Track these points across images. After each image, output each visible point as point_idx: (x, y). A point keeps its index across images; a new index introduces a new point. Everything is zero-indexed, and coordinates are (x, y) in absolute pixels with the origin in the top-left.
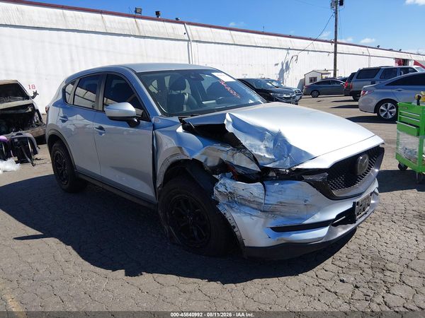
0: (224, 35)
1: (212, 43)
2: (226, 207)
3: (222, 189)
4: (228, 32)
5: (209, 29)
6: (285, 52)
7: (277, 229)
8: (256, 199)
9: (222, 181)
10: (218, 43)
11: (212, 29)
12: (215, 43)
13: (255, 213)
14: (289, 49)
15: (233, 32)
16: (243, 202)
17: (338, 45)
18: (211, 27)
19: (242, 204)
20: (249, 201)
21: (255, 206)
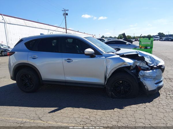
0: (22, 22)
1: (16, 25)
2: (143, 80)
3: (141, 74)
4: (23, 20)
5: (14, 18)
6: (48, 31)
7: (156, 84)
8: (151, 76)
9: (141, 72)
10: (19, 25)
11: (16, 19)
12: (18, 25)
13: (151, 80)
14: (49, 30)
15: (25, 21)
16: (147, 77)
17: (67, 30)
18: (15, 18)
19: (147, 78)
20: (149, 77)
21: (151, 78)
